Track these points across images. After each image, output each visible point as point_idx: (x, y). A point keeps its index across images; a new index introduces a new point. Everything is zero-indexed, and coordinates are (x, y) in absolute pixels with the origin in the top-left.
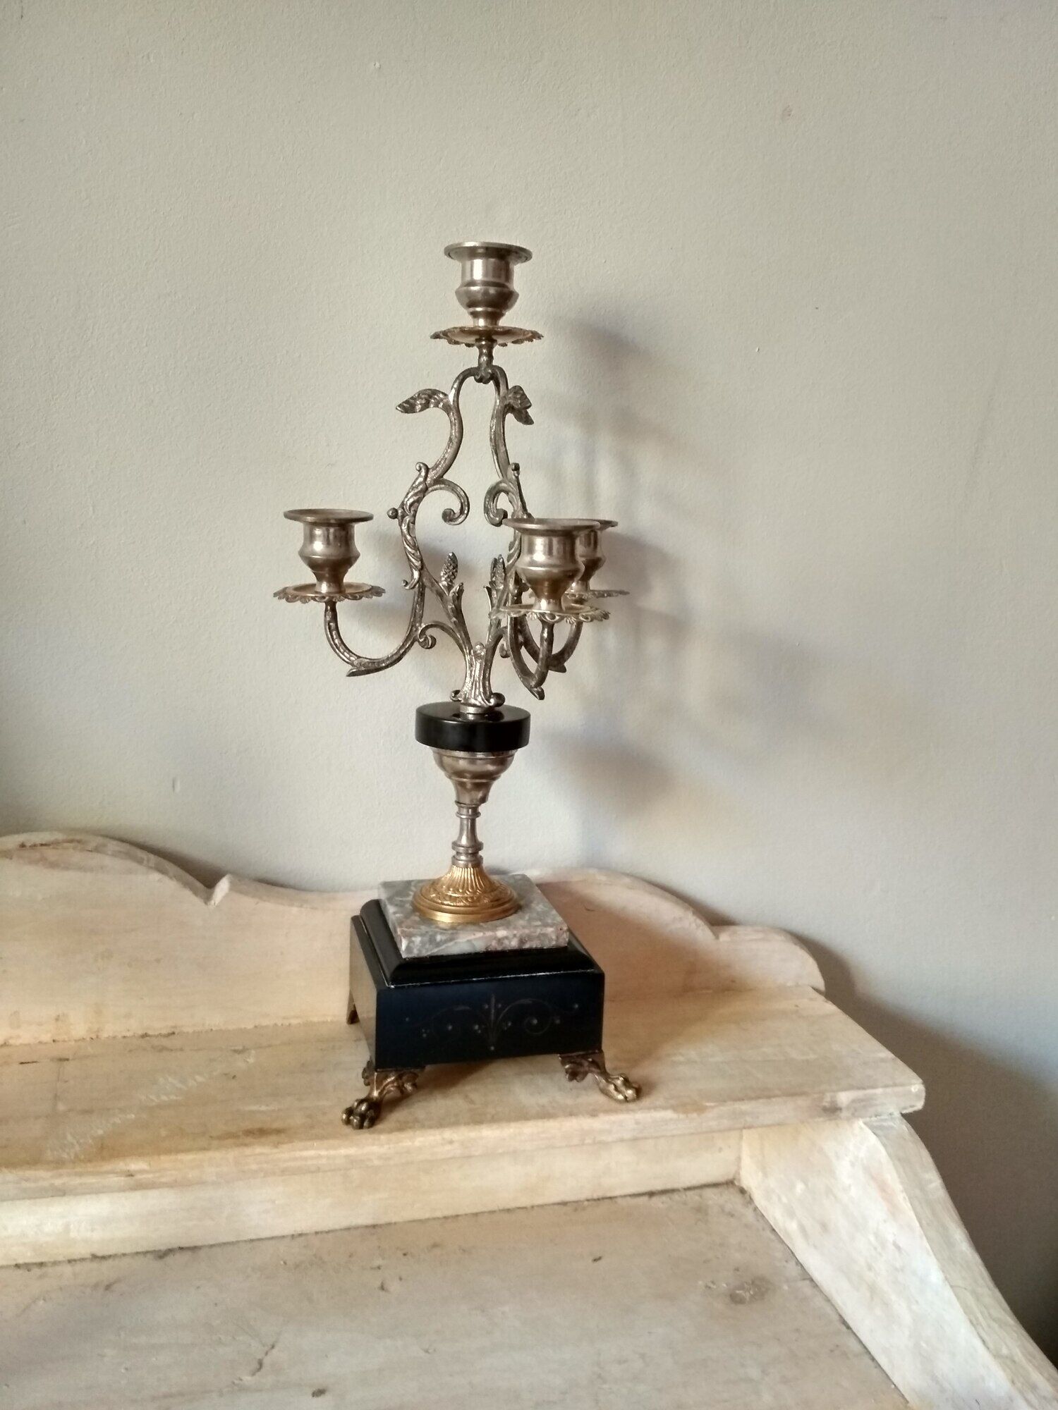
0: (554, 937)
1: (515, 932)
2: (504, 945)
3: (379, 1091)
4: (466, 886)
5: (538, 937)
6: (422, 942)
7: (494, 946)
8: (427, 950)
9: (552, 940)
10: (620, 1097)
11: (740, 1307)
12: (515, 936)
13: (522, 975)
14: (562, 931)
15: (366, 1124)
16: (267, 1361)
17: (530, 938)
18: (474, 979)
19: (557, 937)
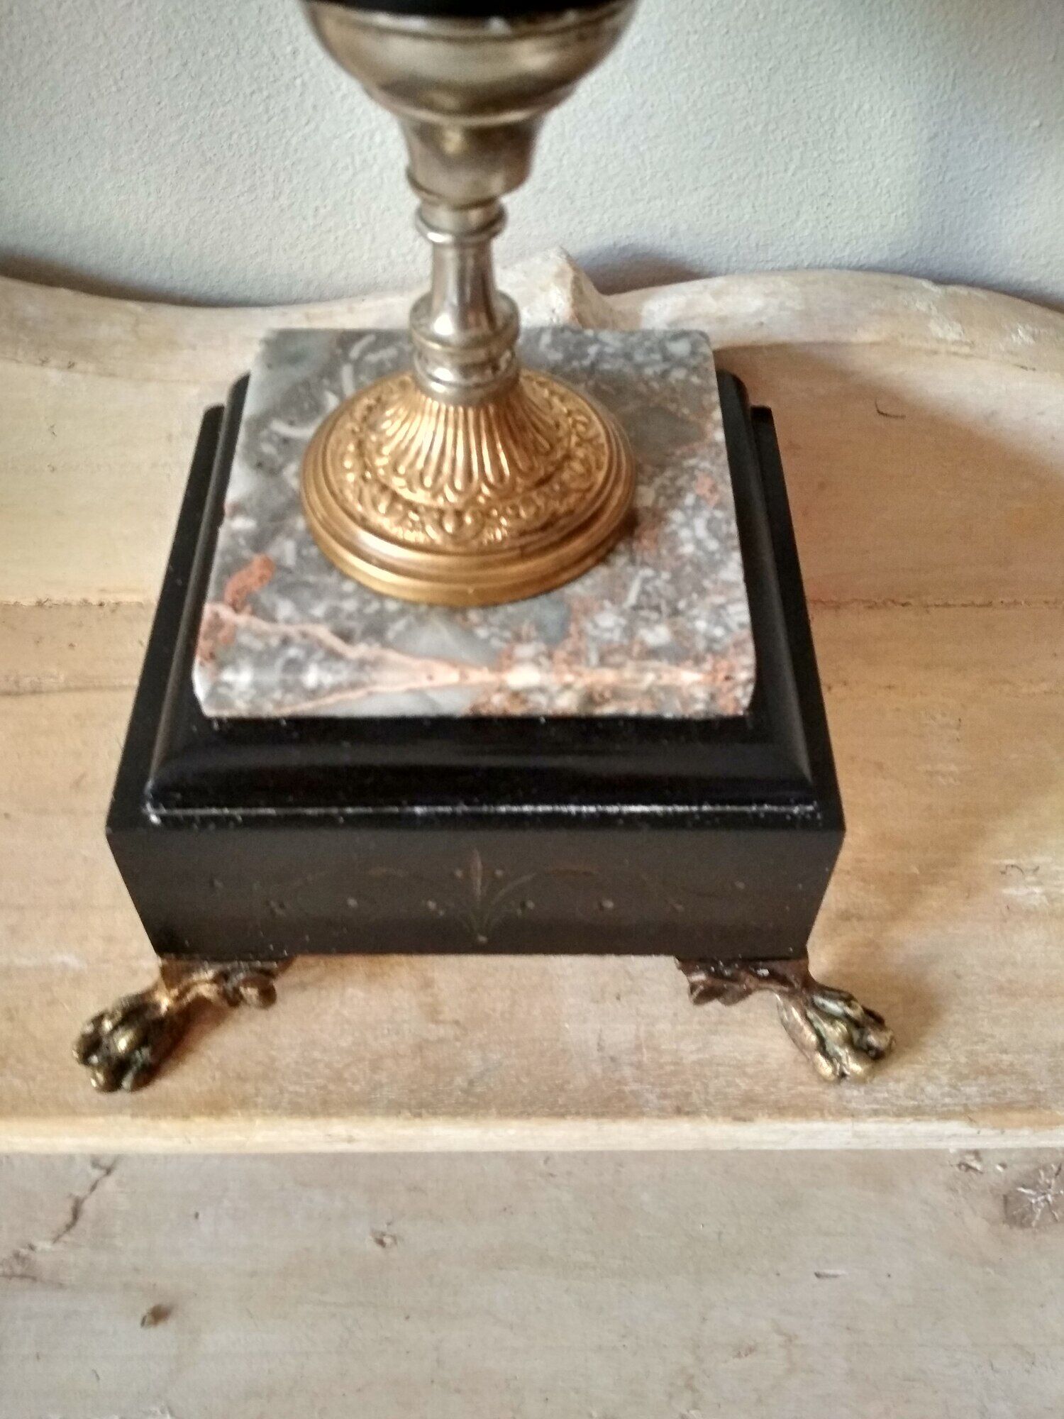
0: (701, 694)
1: (569, 678)
2: (531, 705)
3: (175, 992)
4: (446, 468)
5: (649, 693)
6: (256, 685)
7: (498, 704)
8: (279, 704)
9: (694, 700)
10: (826, 1069)
11: (1018, 1234)
12: (567, 687)
13: (573, 809)
14: (729, 684)
15: (127, 1083)
16: (89, 1207)
17: (617, 693)
18: (419, 810)
19: (713, 697)
